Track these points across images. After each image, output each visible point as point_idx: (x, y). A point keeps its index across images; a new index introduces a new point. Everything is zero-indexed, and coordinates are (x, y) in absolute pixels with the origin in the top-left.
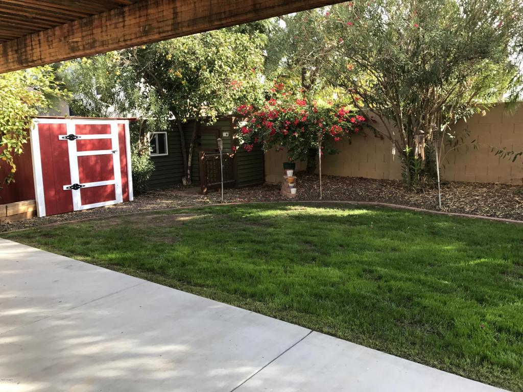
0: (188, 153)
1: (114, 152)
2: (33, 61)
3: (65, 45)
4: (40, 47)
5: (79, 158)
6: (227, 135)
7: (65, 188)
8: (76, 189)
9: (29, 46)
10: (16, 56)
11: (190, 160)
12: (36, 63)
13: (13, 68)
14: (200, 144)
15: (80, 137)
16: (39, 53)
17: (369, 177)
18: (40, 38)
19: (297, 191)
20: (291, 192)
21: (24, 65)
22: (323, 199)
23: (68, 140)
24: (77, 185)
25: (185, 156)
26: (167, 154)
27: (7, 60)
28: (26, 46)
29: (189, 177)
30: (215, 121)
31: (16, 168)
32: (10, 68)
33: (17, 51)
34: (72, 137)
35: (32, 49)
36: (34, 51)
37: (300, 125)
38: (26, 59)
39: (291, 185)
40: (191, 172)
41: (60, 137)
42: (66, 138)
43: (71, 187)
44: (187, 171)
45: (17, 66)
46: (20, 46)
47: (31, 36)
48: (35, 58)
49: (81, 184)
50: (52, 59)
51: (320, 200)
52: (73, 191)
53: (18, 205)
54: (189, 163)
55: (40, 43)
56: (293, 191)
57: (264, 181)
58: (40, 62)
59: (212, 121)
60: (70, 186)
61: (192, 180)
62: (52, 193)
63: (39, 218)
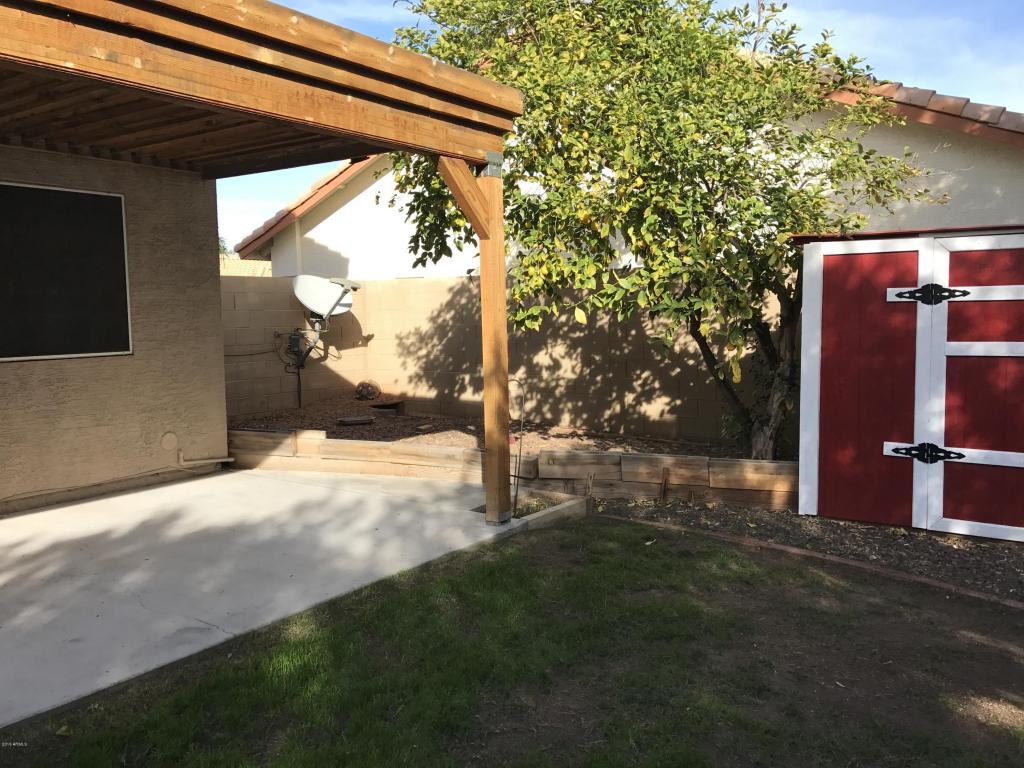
5: (952, 360)
7: (889, 448)
8: (925, 461)
15: (965, 294)
23: (920, 304)
24: (933, 447)
34: (930, 294)
41: (892, 294)
42: (913, 297)
52: (918, 466)
60: (908, 446)
62: (847, 455)
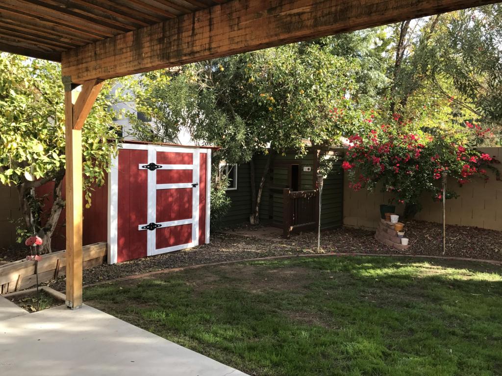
0: (257, 188)
1: (194, 186)
2: (192, 53)
3: (270, 22)
4: (210, 30)
5: (158, 191)
6: (309, 169)
7: (140, 227)
8: (151, 229)
9: (187, 31)
10: (157, 47)
11: (259, 196)
12: (197, 55)
13: (149, 65)
14: (272, 179)
15: (161, 167)
16: (208, 39)
17: (486, 227)
18: (213, 16)
19: (409, 242)
20: (401, 243)
21: (172, 60)
22: (447, 254)
23: (149, 170)
24: (153, 224)
25: (254, 191)
26: (236, 189)
27: (140, 55)
28: (180, 31)
29: (257, 215)
30: (306, 153)
31: (91, 203)
32: (142, 66)
33: (160, 41)
34: (152, 167)
35: (193, 35)
36: (197, 37)
37: (411, 162)
38: (177, 51)
39: (401, 234)
40: (259, 209)
41: (141, 166)
42: (147, 167)
43: (146, 227)
44: (255, 208)
45: (157, 62)
46: (168, 33)
47: (194, 15)
48: (197, 48)
49: (157, 224)
50: (234, 47)
51: (442, 256)
52: (149, 231)
53: (89, 248)
54: (259, 199)
55: (210, 25)
56: (405, 241)
57: (342, 223)
58: (207, 53)
59: (301, 153)
60: (146, 225)
61: (259, 218)
63: (110, 265)
